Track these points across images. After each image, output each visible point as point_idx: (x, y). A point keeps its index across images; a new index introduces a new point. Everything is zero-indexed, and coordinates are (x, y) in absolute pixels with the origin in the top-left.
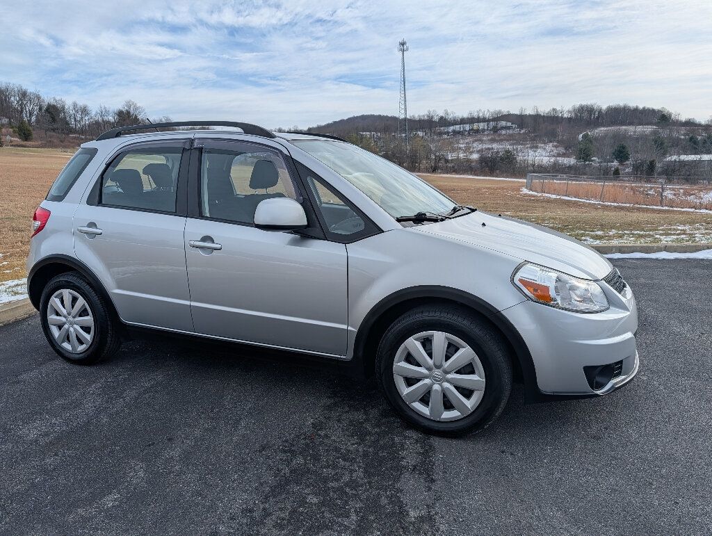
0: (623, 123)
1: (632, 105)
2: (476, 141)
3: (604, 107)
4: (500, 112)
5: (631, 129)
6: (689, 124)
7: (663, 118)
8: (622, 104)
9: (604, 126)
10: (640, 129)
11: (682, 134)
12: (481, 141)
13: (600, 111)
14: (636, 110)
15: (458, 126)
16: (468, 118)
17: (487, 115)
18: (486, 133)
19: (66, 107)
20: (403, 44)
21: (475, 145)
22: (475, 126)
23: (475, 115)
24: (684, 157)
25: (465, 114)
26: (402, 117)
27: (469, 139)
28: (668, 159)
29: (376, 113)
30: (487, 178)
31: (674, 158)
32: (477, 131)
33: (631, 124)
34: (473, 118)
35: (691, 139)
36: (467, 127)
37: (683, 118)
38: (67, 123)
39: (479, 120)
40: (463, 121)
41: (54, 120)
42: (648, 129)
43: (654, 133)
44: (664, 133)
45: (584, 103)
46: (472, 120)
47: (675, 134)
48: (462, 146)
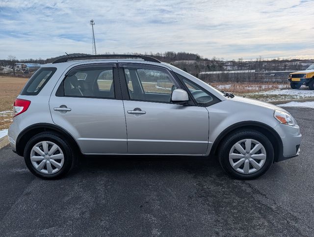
0: (184, 60)
1: (186, 52)
3: (177, 53)
5: (187, 61)
6: (206, 60)
7: (197, 58)
8: (183, 52)
9: (177, 60)
10: (190, 62)
11: (204, 64)
13: (175, 54)
14: (188, 54)
20: (92, 21)
24: (207, 73)
28: (201, 73)
31: (203, 73)
33: (187, 60)
35: (208, 65)
37: (204, 58)
42: (192, 62)
43: (195, 63)
44: (199, 64)
45: (169, 51)
47: (202, 64)
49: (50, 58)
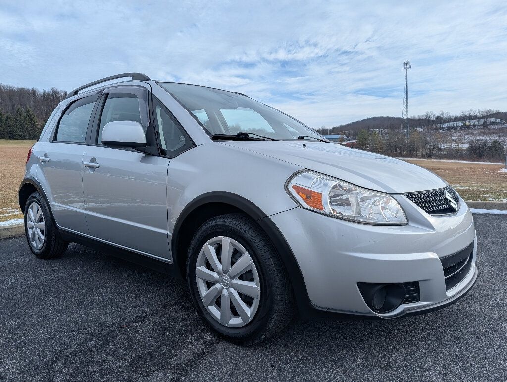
2: (467, 134)
4: (490, 111)
12: (472, 134)
15: (452, 123)
16: (461, 117)
17: (478, 114)
18: (476, 128)
20: (407, 64)
21: (466, 137)
22: (467, 123)
23: (467, 114)
25: (459, 114)
26: (405, 117)
27: (461, 133)
29: (385, 116)
30: (475, 162)
32: (469, 127)
34: (466, 116)
36: (460, 124)
39: (470, 118)
40: (456, 119)
46: (464, 118)
48: (455, 138)
49: (338, 126)
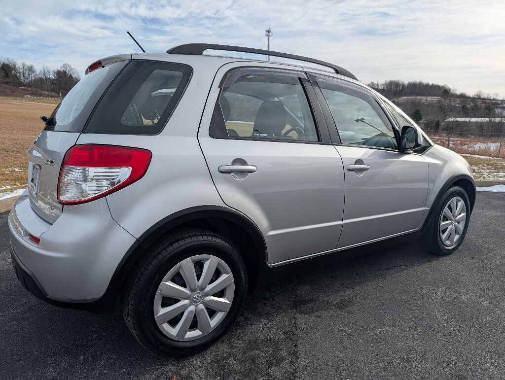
0: (418, 94)
1: (425, 81)
3: (406, 83)
5: (424, 98)
6: (462, 96)
7: (444, 92)
8: (418, 81)
9: (406, 96)
10: (429, 98)
11: (457, 104)
13: (403, 85)
14: (427, 85)
19: (17, 66)
20: (269, 31)
24: (459, 119)
28: (447, 120)
31: (452, 119)
33: (423, 95)
35: (463, 107)
37: (458, 92)
38: (17, 78)
41: (7, 75)
42: (435, 99)
43: (439, 102)
44: (446, 102)
45: (393, 79)
47: (453, 104)
